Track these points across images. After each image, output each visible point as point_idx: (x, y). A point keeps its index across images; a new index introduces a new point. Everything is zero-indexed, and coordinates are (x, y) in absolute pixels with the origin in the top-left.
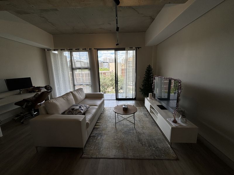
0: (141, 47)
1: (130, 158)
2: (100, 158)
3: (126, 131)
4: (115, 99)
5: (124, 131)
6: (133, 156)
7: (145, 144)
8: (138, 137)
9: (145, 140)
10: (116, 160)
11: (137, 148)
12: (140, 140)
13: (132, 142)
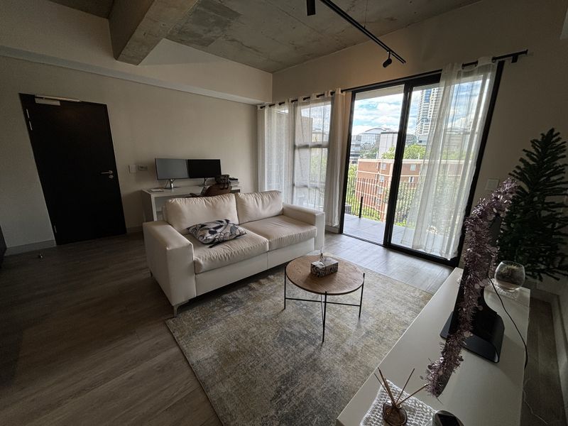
0: (526, 52)
1: (209, 394)
2: (178, 345)
3: (291, 333)
4: (382, 243)
5: (287, 329)
6: (220, 399)
7: (283, 402)
8: (297, 369)
9: (298, 393)
10: (188, 372)
11: (254, 391)
12: (288, 379)
13: (265, 367)
